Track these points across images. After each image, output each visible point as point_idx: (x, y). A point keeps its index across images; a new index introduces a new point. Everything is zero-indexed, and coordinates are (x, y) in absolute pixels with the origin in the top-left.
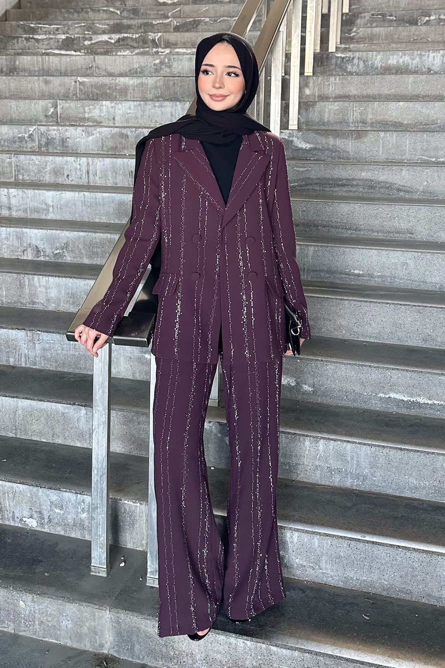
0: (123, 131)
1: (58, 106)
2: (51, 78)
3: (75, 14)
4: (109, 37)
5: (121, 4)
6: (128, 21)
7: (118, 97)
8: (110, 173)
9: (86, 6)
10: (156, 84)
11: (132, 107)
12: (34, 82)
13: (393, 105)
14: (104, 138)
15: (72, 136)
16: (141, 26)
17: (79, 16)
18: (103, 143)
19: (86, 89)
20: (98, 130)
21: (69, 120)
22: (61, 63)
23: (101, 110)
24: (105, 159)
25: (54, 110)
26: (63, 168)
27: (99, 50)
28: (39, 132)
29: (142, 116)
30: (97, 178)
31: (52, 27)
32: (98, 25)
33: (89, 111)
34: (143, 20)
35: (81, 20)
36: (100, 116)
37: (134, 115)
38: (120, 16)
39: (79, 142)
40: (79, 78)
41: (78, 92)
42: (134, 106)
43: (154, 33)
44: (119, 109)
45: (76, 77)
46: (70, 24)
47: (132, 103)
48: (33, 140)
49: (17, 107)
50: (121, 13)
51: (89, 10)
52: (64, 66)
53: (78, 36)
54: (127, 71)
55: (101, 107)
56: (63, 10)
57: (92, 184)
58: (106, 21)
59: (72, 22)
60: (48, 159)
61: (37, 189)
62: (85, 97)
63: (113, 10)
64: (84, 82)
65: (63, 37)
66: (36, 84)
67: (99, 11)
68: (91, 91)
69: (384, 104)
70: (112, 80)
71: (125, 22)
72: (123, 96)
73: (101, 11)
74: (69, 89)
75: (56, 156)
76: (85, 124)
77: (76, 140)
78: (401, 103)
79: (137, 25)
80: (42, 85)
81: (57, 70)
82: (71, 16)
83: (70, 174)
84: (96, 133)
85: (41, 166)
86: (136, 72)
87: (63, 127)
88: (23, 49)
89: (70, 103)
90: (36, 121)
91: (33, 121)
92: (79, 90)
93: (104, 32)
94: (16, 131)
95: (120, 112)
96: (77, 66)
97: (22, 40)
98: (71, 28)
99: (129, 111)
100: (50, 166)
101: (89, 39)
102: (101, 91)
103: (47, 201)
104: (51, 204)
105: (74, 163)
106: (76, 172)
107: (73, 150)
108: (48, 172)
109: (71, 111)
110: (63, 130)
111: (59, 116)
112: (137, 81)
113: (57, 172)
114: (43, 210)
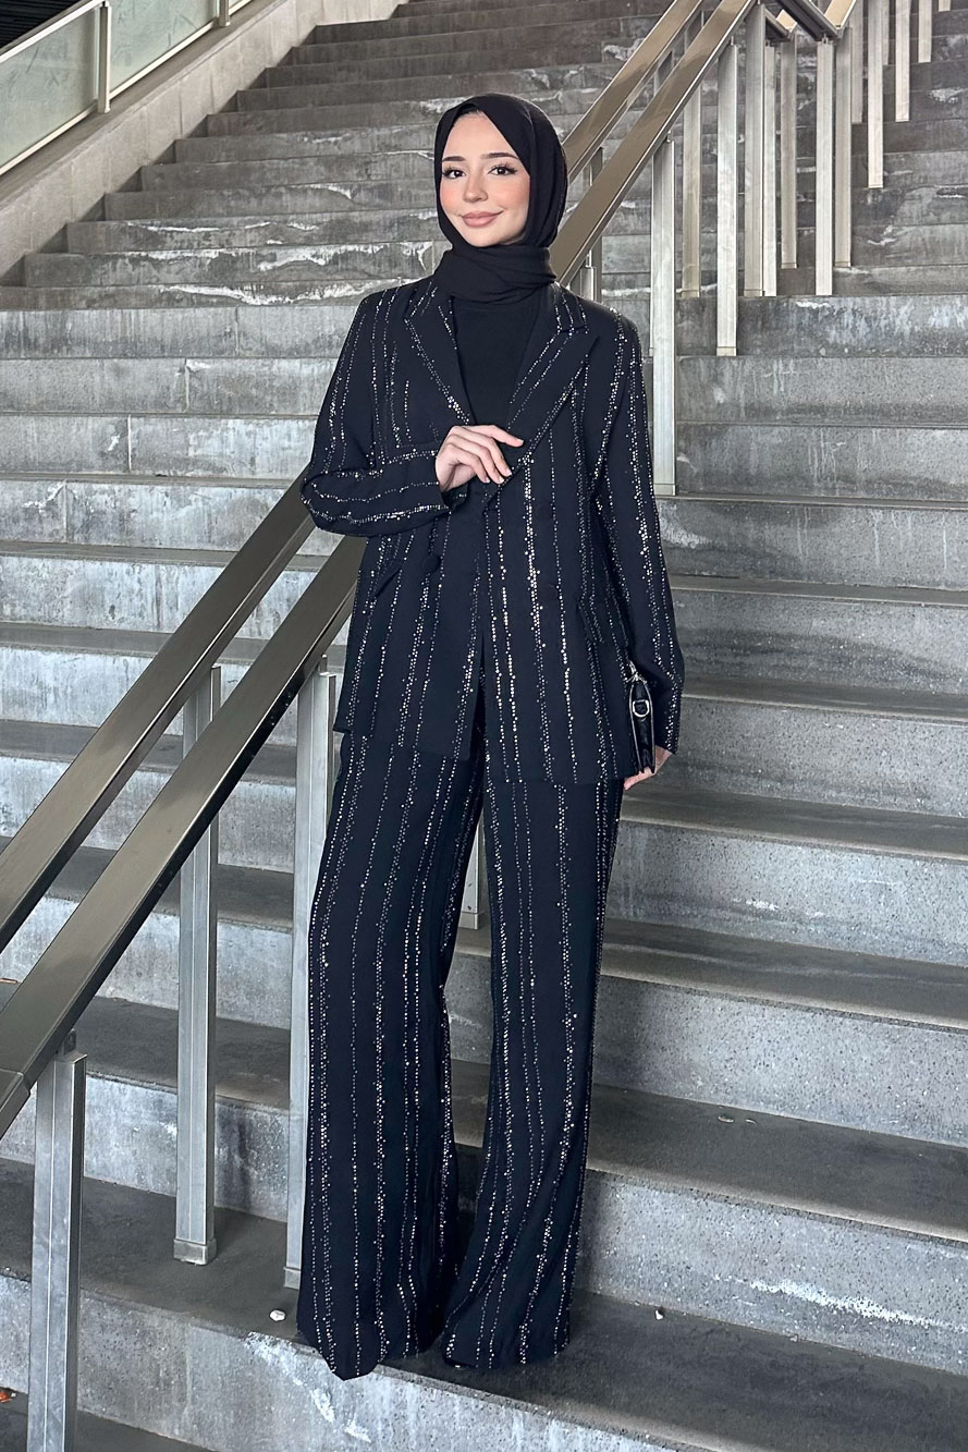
0: (257, 496)
1: (130, 431)
2: (130, 362)
3: (253, 199)
4: (314, 252)
5: (359, 174)
6: (363, 213)
7: (275, 405)
9: (282, 180)
11: (294, 434)
12: (92, 373)
14: (213, 511)
15: (143, 507)
16: (391, 226)
17: (260, 204)
18: (210, 523)
19: (205, 388)
20: (200, 492)
21: (151, 464)
22: (163, 327)
23: (223, 441)
25: (120, 439)
26: (103, 589)
27: (284, 285)
28: (71, 496)
31: (194, 231)
32: (295, 225)
33: (196, 443)
34: (396, 212)
35: (259, 214)
36: (221, 455)
38: (352, 201)
39: (159, 521)
40: (189, 363)
41: (187, 394)
43: (415, 242)
44: (265, 439)
45: (183, 360)
46: (235, 223)
47: (293, 424)
48: (55, 516)
49: (39, 433)
50: (353, 195)
51: (283, 190)
52: (168, 333)
53: (246, 250)
54: (310, 341)
55: (225, 433)
56: (226, 193)
57: (163, 630)
58: (314, 216)
59: (240, 218)
60: (69, 568)
61: (21, 648)
62: (200, 407)
63: (335, 189)
64: (202, 370)
65: (213, 254)
66: (95, 377)
67: (305, 191)
68: (215, 391)
70: (264, 365)
71: (356, 216)
72: (285, 405)
73: (310, 192)
74: (168, 388)
76: (188, 475)
77: (151, 517)
79: (382, 223)
80: (109, 378)
81: (155, 340)
82: (243, 204)
83: (117, 604)
84: (196, 500)
85: (54, 584)
86: (330, 343)
87: (122, 486)
88: (117, 286)
89: (157, 425)
90: (80, 466)
91: (74, 465)
92: (190, 390)
93: (308, 242)
94: (19, 493)
95: (267, 445)
96: (198, 331)
97: (125, 264)
98: (237, 233)
99: (286, 444)
100: (72, 585)
101: (270, 257)
102: (237, 393)
103: (42, 678)
104: (50, 683)
105: (126, 576)
106: (131, 600)
107: (143, 541)
108: (69, 600)
109: (157, 443)
110: (122, 493)
111: (130, 453)
112: (319, 367)
113: (89, 598)
114: (33, 698)
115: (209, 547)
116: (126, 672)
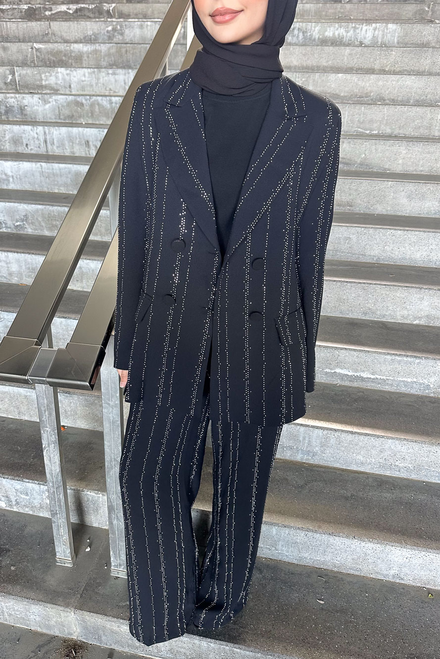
0: (78, 99)
1: (16, 73)
2: (9, 44)
4: (68, 7)
7: (73, 64)
8: (66, 142)
10: (109, 51)
11: (87, 75)
13: (332, 77)
14: (60, 106)
15: (30, 104)
18: (59, 111)
19: (43, 55)
20: (54, 98)
21: (27, 88)
22: (18, 30)
23: (57, 78)
24: (61, 128)
25: (12, 77)
26: (21, 137)
29: (97, 84)
30: (55, 148)
33: (45, 78)
36: (56, 84)
37: (89, 83)
39: (37, 110)
40: (35, 45)
41: (35, 59)
42: (89, 73)
43: (109, 4)
44: (75, 77)
45: (32, 43)
47: (86, 70)
52: (21, 33)
53: (40, 6)
54: (82, 38)
55: (57, 74)
57: (50, 154)
60: (6, 128)
62: (42, 64)
64: (40, 48)
65: (26, 7)
68: (47, 58)
69: (324, 76)
70: (67, 46)
72: (78, 64)
74: (27, 56)
75: (14, 124)
76: (44, 92)
77: (34, 108)
78: (340, 75)
80: (1, 52)
81: (16, 36)
83: (28, 143)
84: (52, 101)
85: (1, 135)
86: (91, 39)
87: (19, 95)
89: (27, 70)
92: (37, 57)
93: (63, 3)
95: (75, 79)
96: (34, 33)
99: (83, 79)
100: (8, 135)
101: (50, 9)
102: (57, 59)
103: (6, 172)
104: (10, 174)
105: (31, 132)
106: (34, 141)
107: (32, 119)
108: (8, 141)
109: (28, 78)
110: (20, 98)
111: (17, 83)
112: (91, 47)
113: (16, 141)
114: (4, 180)
115: (59, 121)
116: (42, 169)
